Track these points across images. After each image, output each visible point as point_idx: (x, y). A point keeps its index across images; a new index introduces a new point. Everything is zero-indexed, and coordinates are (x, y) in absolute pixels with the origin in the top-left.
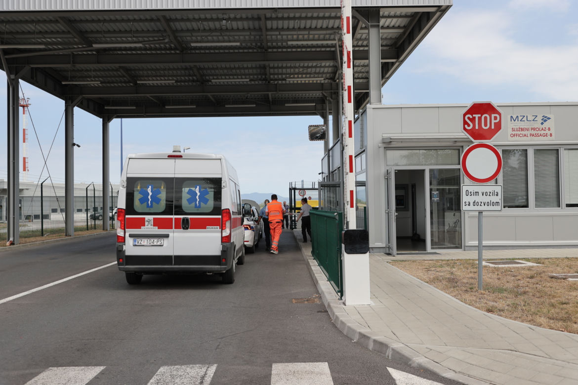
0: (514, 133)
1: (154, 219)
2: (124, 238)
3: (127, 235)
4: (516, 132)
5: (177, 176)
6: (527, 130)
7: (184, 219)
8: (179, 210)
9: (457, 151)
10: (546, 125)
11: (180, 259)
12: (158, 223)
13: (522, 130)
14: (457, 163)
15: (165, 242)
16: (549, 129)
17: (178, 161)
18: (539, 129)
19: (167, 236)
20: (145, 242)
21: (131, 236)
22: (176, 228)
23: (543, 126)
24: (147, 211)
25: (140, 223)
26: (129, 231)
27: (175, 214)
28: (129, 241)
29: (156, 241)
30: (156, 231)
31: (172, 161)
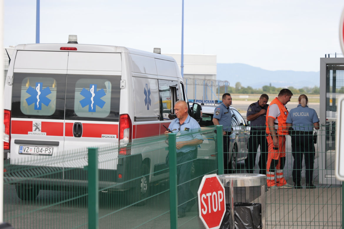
17: (72, 54)
31: (65, 54)
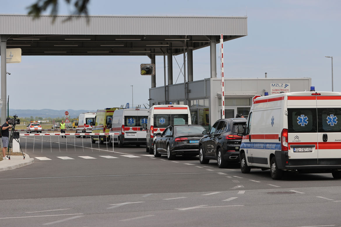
0: (273, 91)
1: (133, 128)
2: (124, 133)
3: (125, 132)
4: (274, 91)
5: (138, 115)
6: (279, 90)
7: (141, 128)
8: (139, 125)
9: (249, 100)
10: (287, 88)
11: (140, 139)
12: (133, 129)
13: (277, 90)
14: (249, 105)
15: (135, 134)
16: (288, 90)
18: (284, 90)
19: (136, 133)
20: (130, 134)
21: (126, 133)
22: (138, 130)
23: (286, 89)
24: (130, 125)
25: (128, 129)
26: (126, 131)
27: (138, 126)
28: (125, 134)
29: (133, 134)
30: (133, 131)
